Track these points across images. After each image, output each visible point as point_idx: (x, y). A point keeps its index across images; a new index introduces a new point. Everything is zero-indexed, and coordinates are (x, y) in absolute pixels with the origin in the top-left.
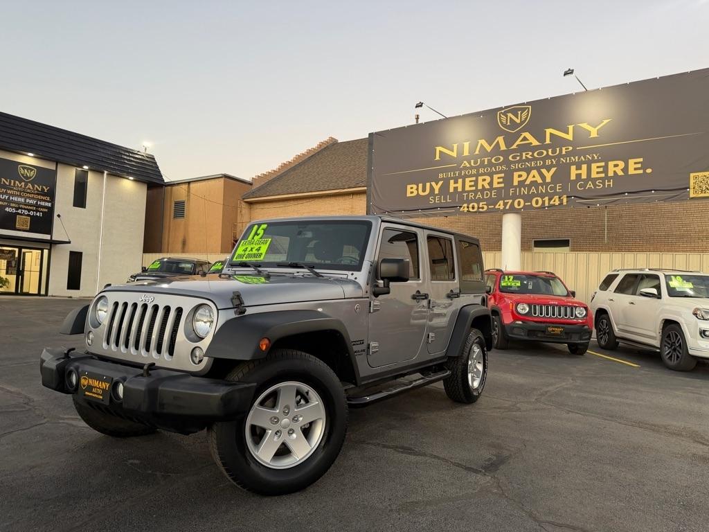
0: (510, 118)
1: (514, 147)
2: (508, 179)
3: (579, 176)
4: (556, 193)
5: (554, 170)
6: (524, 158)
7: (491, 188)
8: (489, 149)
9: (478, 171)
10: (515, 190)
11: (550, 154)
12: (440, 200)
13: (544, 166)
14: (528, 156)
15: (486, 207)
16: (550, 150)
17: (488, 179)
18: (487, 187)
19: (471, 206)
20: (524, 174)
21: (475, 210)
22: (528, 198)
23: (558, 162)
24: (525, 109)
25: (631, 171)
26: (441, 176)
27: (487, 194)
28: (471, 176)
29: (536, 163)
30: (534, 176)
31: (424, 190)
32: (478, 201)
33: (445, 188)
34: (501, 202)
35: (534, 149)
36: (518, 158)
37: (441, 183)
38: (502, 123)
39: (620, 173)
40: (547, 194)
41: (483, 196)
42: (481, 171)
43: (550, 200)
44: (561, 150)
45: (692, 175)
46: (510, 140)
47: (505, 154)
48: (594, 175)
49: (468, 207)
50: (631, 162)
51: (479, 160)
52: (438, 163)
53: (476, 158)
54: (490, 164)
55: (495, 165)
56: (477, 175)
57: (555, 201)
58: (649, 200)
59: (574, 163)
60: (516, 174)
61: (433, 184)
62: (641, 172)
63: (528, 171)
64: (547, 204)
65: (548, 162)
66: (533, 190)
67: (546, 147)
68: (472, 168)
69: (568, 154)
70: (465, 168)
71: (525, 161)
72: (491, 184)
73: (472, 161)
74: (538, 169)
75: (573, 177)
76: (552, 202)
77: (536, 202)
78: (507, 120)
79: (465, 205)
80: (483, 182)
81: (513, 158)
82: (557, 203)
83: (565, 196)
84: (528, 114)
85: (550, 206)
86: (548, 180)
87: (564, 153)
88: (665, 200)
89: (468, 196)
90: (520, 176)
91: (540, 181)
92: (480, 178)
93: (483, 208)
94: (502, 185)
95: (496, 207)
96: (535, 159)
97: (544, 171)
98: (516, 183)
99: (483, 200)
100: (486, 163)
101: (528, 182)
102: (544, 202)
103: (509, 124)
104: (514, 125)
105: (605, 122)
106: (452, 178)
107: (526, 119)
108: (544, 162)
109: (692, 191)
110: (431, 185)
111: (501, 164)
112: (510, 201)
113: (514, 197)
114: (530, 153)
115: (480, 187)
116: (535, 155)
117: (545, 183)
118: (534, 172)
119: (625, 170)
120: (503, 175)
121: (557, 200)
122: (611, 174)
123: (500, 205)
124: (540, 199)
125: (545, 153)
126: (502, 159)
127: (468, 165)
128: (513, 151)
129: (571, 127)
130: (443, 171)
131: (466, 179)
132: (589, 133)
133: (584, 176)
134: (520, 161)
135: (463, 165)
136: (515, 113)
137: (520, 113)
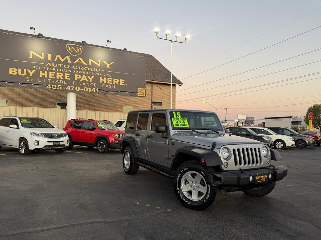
0: (73, 49)
1: (75, 63)
2: (72, 77)
3: (103, 82)
4: (94, 87)
5: (93, 77)
6: (80, 69)
7: (64, 80)
8: (62, 60)
9: (56, 70)
10: (76, 83)
11: (91, 70)
12: (34, 80)
13: (89, 75)
14: (81, 68)
15: (61, 88)
16: (91, 69)
17: (62, 75)
18: (62, 78)
19: (53, 86)
20: (80, 77)
21: (55, 88)
22: (82, 87)
23: (95, 74)
24: (80, 47)
25: (121, 84)
26: (33, 67)
27: (61, 82)
28: (52, 71)
29: (85, 73)
30: (84, 78)
31: (22, 72)
32: (57, 84)
33: (36, 74)
34: (69, 87)
35: (84, 66)
36: (77, 68)
37: (34, 71)
38: (68, 50)
39: (118, 84)
40: (90, 87)
41: (59, 82)
42: (58, 70)
43: (91, 89)
44: (96, 70)
45: (138, 89)
46: (73, 59)
47: (71, 65)
48: (108, 83)
49: (51, 86)
50: (121, 80)
51: (57, 64)
52: (31, 60)
53: (55, 63)
54: (63, 68)
55: (66, 69)
56: (56, 72)
57: (93, 90)
58: (126, 95)
59: (101, 76)
60: (76, 75)
61: (29, 71)
62: (124, 84)
63: (82, 75)
64: (90, 91)
65: (90, 73)
67: (90, 67)
68: (53, 67)
69: (98, 72)
70: (49, 66)
72: (63, 77)
73: (53, 64)
74: (86, 75)
75: (101, 82)
76: (92, 90)
77: (85, 89)
78: (71, 49)
79: (50, 85)
80: (59, 75)
81: (74, 67)
82: (94, 91)
83: (98, 89)
84: (81, 50)
86: (91, 81)
87: (97, 71)
88: (131, 96)
89: (51, 81)
90: (78, 77)
91: (87, 80)
92: (58, 74)
93: (59, 88)
94: (69, 79)
95: (67, 89)
96: (84, 70)
97: (89, 77)
98: (76, 79)
99: (59, 84)
100: (61, 67)
101: (81, 80)
103: (72, 51)
104: (74, 53)
105: (112, 63)
106: (41, 70)
107: (80, 52)
108: (89, 73)
109: (138, 94)
110: (27, 72)
111: (68, 69)
112: (74, 87)
113: (75, 86)
114: (83, 68)
115: (58, 78)
116: (85, 68)
117: (89, 82)
118: (84, 76)
119: (119, 83)
120: (69, 74)
121: (94, 90)
122: (114, 83)
123: (68, 88)
124: (87, 88)
125: (89, 69)
126: (69, 67)
127: (51, 66)
128: (74, 65)
129: (100, 61)
130: (35, 65)
131: (50, 72)
132: (106, 66)
133: (105, 82)
134: (78, 70)
135: (47, 65)
136: (75, 47)
137: (77, 48)
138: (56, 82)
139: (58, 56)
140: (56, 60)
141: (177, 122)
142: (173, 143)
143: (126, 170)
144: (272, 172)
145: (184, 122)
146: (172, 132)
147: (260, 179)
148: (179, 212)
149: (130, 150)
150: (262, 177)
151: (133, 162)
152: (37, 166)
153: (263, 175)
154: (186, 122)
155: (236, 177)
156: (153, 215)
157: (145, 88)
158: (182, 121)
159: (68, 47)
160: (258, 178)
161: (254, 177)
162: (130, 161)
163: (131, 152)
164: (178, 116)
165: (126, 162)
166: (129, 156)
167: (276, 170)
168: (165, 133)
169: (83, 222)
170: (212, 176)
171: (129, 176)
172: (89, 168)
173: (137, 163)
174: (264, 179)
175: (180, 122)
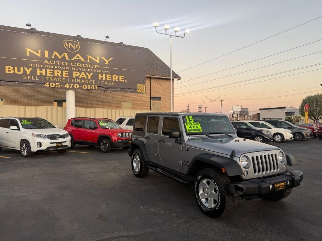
1: (73, 59)
2: (70, 74)
3: (102, 78)
4: (93, 84)
5: (91, 74)
6: (78, 66)
7: (62, 77)
8: (60, 57)
9: (54, 67)
10: (74, 80)
11: (90, 67)
12: (31, 78)
13: (87, 71)
14: (80, 65)
15: (59, 86)
16: (90, 65)
17: (60, 72)
18: (60, 76)
19: (51, 84)
20: (79, 74)
21: (54, 86)
22: (81, 84)
23: (93, 71)
24: (78, 43)
25: (120, 80)
26: (30, 65)
27: (60, 80)
28: (50, 69)
29: (84, 70)
30: (83, 75)
31: (19, 71)
32: (55, 82)
33: (34, 72)
34: (68, 84)
35: (82, 63)
36: (75, 65)
37: (31, 69)
38: (66, 46)
39: (117, 80)
40: (89, 84)
41: (58, 80)
42: (56, 67)
43: (90, 86)
44: (94, 66)
45: (138, 85)
46: (71, 56)
47: (69, 62)
48: (108, 79)
49: (49, 84)
50: (120, 77)
51: (54, 62)
52: (28, 57)
53: (53, 60)
54: (61, 65)
55: (64, 66)
56: (54, 69)
57: (92, 87)
58: (126, 92)
59: (100, 73)
60: (74, 73)
61: (26, 69)
62: (123, 81)
63: (80, 72)
64: (89, 88)
65: (89, 70)
66: (83, 81)
67: (88, 63)
68: (50, 64)
69: (97, 68)
70: (46, 64)
71: (78, 67)
72: (62, 74)
73: (50, 61)
74: (85, 72)
75: (100, 79)
76: (91, 88)
77: (84, 87)
78: (69, 45)
79: (48, 83)
80: (57, 73)
81: (72, 64)
82: (94, 88)
83: (97, 86)
84: (79, 46)
85: (91, 89)
86: (89, 78)
87: (95, 67)
88: (131, 92)
89: (49, 79)
90: (76, 74)
91: (86, 78)
92: (56, 71)
93: (58, 86)
94: (68, 76)
95: (65, 86)
96: (83, 67)
97: (87, 73)
98: (74, 77)
99: (58, 82)
100: (58, 64)
101: (80, 77)
102: (88, 87)
103: (69, 48)
104: (72, 49)
105: (111, 59)
106: (38, 68)
107: (78, 48)
108: (87, 70)
109: (138, 90)
110: (24, 70)
112: (72, 85)
113: (74, 83)
114: (81, 64)
115: (56, 75)
116: (83, 65)
118: (83, 73)
119: (118, 79)
120: (68, 72)
121: (94, 87)
122: (114, 80)
123: (67, 86)
124: (86, 86)
125: (87, 66)
126: (67, 64)
127: (48, 63)
128: (72, 61)
129: (98, 58)
130: (32, 63)
131: (47, 70)
132: (105, 62)
133: (104, 79)
134: (76, 67)
135: (45, 62)
136: (73, 43)
137: (75, 44)
138: (55, 80)
139: (55, 53)
140: (53, 57)
141: (191, 127)
142: (187, 149)
143: (136, 173)
144: (289, 179)
145: (197, 127)
146: (186, 138)
147: (279, 187)
148: (200, 222)
149: (140, 153)
150: (281, 184)
151: (143, 165)
152: (43, 171)
153: (282, 182)
154: (199, 127)
155: (258, 186)
156: (176, 225)
157: (145, 84)
158: (195, 126)
159: (65, 43)
160: (277, 186)
161: (273, 186)
162: (139, 164)
163: (140, 155)
164: (191, 121)
165: (135, 165)
166: (138, 159)
167: (293, 176)
168: (179, 138)
169: (107, 237)
170: (234, 186)
171: (140, 179)
172: (97, 171)
173: (148, 166)
174: (283, 186)
175: (194, 127)
